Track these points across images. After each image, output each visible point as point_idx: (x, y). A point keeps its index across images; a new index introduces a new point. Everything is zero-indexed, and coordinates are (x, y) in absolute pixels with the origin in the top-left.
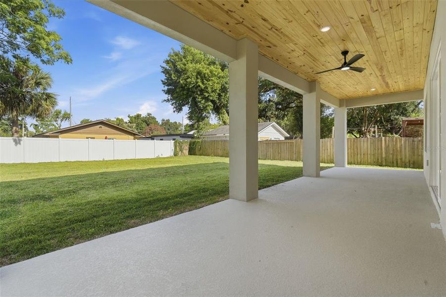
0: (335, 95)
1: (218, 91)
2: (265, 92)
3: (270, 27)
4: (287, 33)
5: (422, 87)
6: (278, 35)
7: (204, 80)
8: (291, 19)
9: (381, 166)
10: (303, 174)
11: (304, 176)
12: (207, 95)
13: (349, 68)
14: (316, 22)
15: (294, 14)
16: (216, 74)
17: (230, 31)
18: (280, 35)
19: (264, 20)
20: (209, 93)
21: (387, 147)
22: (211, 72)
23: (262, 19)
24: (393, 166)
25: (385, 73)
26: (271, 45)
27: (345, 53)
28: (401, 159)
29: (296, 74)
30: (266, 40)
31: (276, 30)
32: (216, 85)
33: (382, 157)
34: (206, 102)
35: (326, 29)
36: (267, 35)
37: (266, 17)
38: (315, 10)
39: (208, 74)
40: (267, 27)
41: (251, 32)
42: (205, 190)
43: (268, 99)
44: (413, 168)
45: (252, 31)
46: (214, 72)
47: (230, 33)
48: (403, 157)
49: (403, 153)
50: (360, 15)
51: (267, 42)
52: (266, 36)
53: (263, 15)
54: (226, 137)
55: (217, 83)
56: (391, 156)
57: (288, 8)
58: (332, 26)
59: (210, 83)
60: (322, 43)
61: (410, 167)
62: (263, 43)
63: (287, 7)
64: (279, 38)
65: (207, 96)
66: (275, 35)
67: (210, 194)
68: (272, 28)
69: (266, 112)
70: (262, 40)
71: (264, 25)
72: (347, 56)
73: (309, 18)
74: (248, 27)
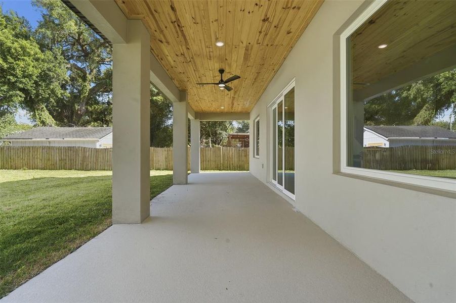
0: (194, 107)
1: (34, 77)
2: (103, 92)
3: (174, 19)
4: (186, 34)
5: (249, 111)
6: (177, 32)
7: (8, 57)
8: (198, 20)
9: (220, 170)
10: (174, 182)
11: (174, 184)
12: (13, 79)
13: (224, 85)
14: (217, 34)
15: (204, 17)
16: (32, 53)
17: (124, 2)
18: (179, 32)
19: (173, 8)
20: (17, 77)
21: (224, 155)
22: (23, 48)
23: (171, 6)
24: (228, 170)
25: (236, 96)
26: (164, 40)
27: (222, 71)
28: (232, 164)
29: (172, 79)
30: (162, 31)
31: (178, 25)
32: (31, 69)
33: (220, 164)
34: (9, 90)
35: (220, 44)
36: (166, 27)
37: (176, 6)
38: (222, 22)
39: (15, 49)
40: (171, 18)
41: (151, 16)
42: (62, 221)
43: (106, 101)
44: (239, 170)
45: (152, 14)
46: (28, 50)
47: (123, 5)
48: (234, 162)
49: (234, 160)
50: (248, 43)
51: (162, 36)
52: (164, 27)
53: (175, 3)
54: (49, 142)
55: (33, 67)
56: (226, 162)
57: (202, 9)
58: (226, 44)
59: (22, 64)
60: (210, 57)
61: (237, 170)
62: (157, 34)
63: (202, 6)
64: (176, 35)
65: (14, 81)
66: (174, 30)
67: (76, 225)
68: (175, 22)
69: (105, 115)
70: (157, 30)
71: (168, 14)
72: (223, 75)
73: (214, 27)
74: (149, 9)
